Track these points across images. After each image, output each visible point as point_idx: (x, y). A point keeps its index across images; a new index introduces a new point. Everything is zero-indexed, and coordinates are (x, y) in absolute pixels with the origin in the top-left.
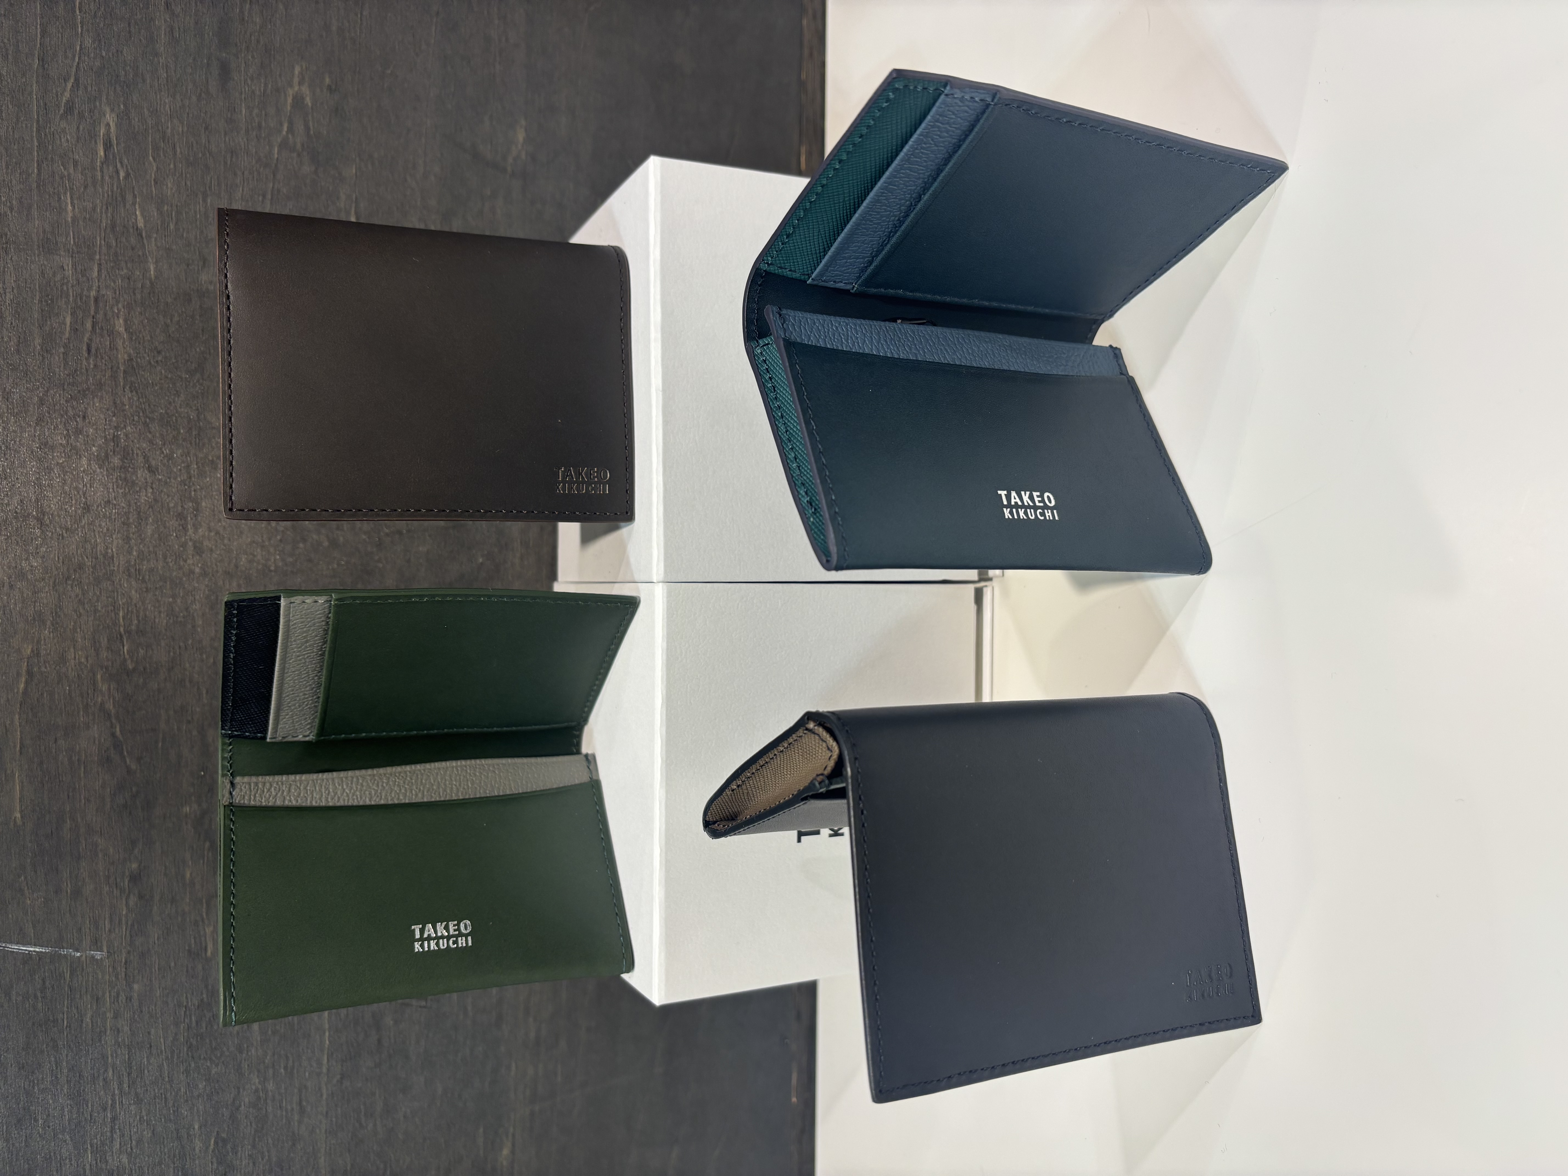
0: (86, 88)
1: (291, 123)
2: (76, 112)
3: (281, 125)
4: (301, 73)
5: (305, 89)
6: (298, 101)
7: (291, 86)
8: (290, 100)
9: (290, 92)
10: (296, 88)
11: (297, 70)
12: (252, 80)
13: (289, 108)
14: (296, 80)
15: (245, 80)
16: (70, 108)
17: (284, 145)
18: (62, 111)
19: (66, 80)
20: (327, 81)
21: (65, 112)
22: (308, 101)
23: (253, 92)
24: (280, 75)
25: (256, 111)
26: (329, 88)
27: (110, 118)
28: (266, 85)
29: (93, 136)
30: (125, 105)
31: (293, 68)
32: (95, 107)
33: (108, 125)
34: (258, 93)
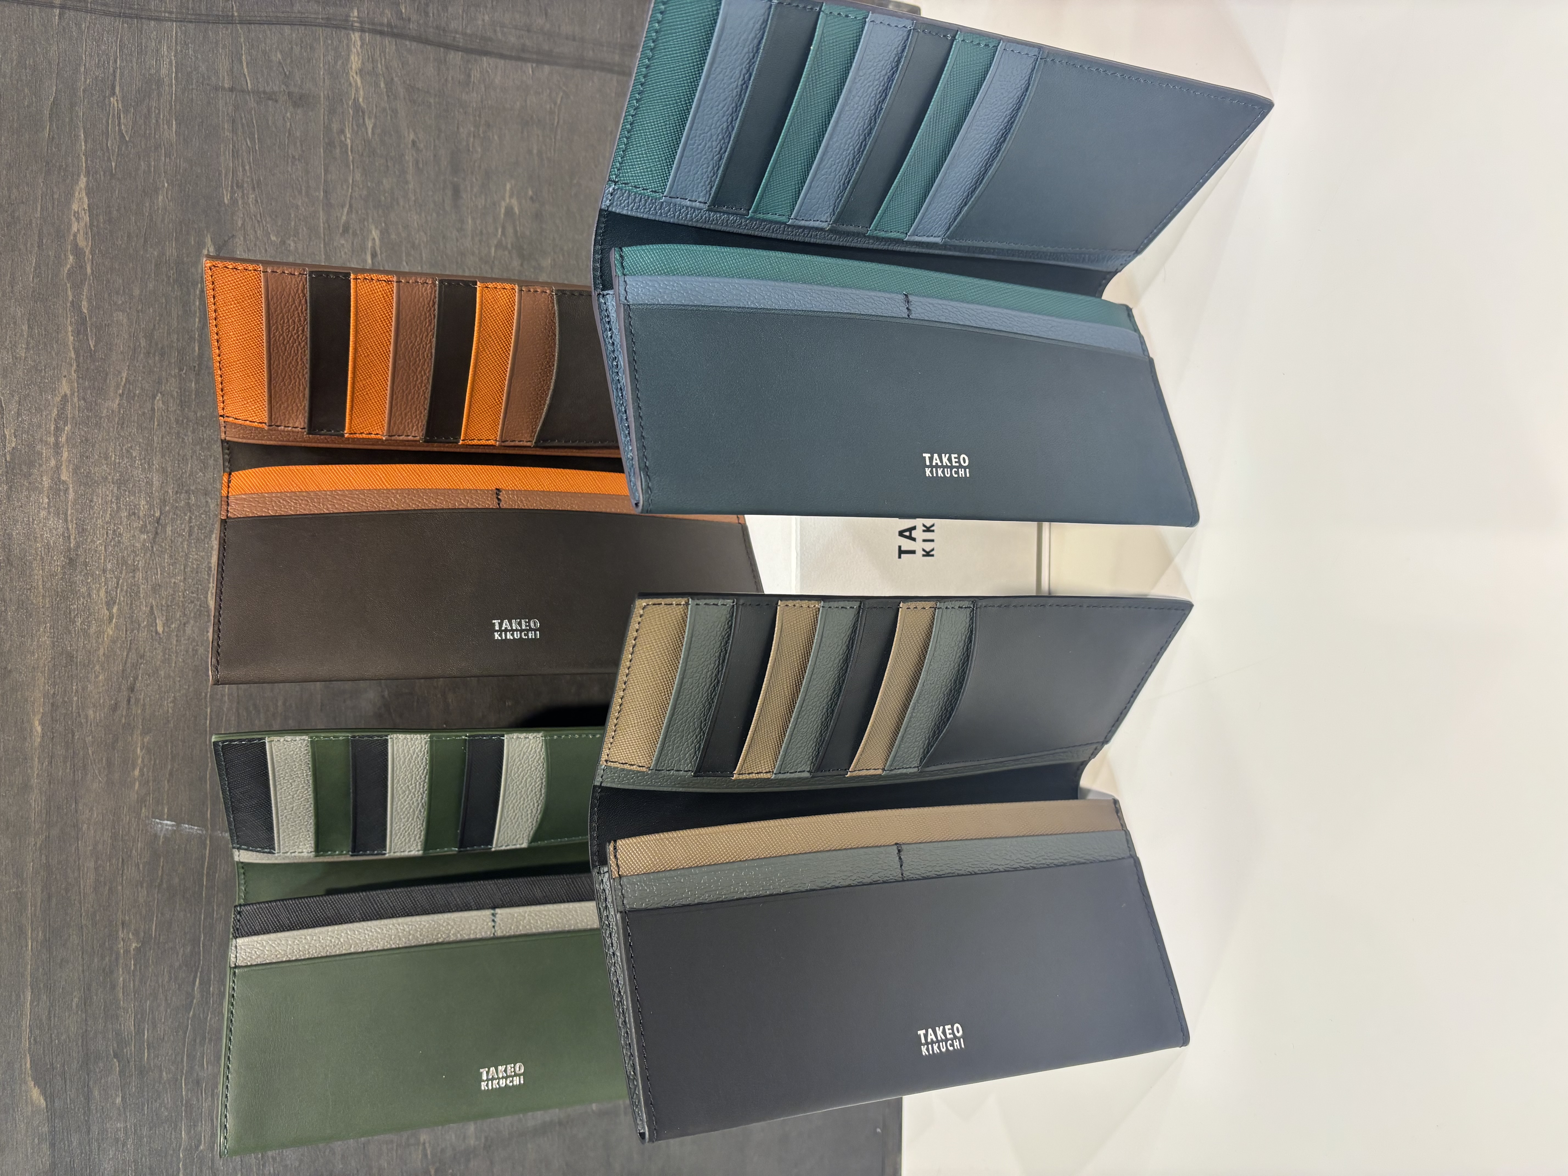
0: (357, 212)
1: (504, 228)
2: (351, 231)
3: (497, 231)
4: (511, 189)
5: (514, 202)
6: (509, 211)
7: (504, 200)
8: (503, 210)
9: (503, 204)
10: (507, 200)
11: (508, 187)
12: (476, 197)
13: (502, 216)
14: (507, 195)
15: (471, 198)
16: (346, 229)
17: (499, 246)
18: (341, 231)
19: (343, 206)
20: (530, 193)
21: (344, 232)
22: (516, 210)
23: (477, 206)
24: (496, 192)
25: (479, 221)
26: (531, 198)
27: (375, 234)
28: (486, 200)
29: (363, 249)
30: (385, 223)
31: (505, 185)
32: (364, 226)
33: (374, 239)
34: (480, 207)
